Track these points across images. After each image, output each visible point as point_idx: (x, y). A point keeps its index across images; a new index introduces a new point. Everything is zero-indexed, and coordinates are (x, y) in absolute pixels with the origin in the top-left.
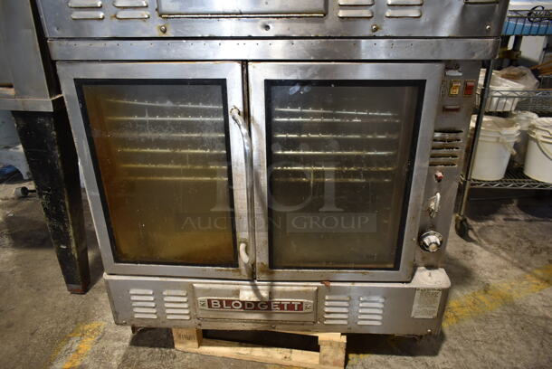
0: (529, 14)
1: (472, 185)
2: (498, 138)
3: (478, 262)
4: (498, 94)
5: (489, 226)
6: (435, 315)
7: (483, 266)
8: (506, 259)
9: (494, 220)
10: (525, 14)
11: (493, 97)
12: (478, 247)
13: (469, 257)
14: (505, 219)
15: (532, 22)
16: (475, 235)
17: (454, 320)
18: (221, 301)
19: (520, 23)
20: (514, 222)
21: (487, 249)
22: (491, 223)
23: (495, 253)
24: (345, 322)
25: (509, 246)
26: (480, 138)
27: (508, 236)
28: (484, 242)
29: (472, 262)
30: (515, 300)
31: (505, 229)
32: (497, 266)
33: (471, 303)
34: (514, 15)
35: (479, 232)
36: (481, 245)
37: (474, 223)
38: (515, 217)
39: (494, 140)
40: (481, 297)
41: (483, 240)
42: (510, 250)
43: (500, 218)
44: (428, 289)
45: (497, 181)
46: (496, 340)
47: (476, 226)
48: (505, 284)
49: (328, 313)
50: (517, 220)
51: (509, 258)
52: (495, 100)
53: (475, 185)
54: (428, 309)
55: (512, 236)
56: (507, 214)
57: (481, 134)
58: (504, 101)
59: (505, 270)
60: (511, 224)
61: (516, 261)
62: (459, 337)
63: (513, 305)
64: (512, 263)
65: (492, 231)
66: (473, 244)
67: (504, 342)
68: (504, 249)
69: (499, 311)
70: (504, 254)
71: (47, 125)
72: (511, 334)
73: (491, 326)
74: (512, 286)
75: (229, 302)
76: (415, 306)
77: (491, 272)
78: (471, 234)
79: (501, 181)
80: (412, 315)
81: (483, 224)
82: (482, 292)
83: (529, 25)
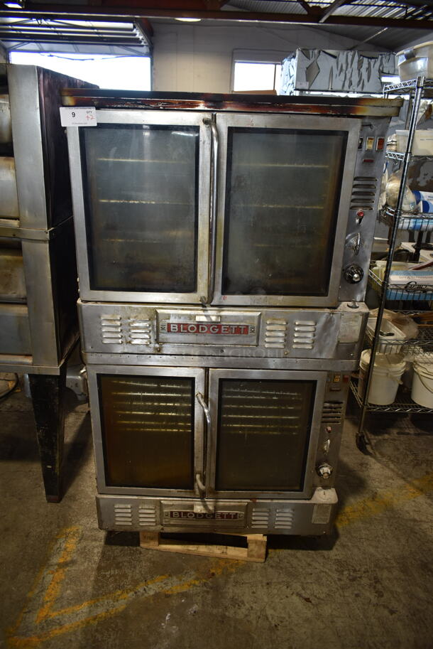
0: (406, 287)
1: (368, 409)
2: (387, 374)
3: (372, 473)
4: (385, 342)
5: (384, 439)
6: (328, 521)
7: (375, 476)
8: (393, 470)
9: (389, 434)
10: (403, 287)
11: (382, 344)
12: (373, 460)
13: (364, 469)
14: (398, 433)
15: (409, 292)
16: (372, 448)
17: (347, 523)
18: (180, 513)
19: (399, 292)
20: (405, 436)
21: (379, 461)
22: (386, 436)
23: (385, 465)
24: (266, 527)
25: (398, 459)
26: (373, 373)
27: (398, 449)
28: (378, 455)
29: (366, 473)
30: (395, 506)
31: (397, 443)
32: (386, 477)
33: (360, 508)
34: (395, 287)
35: (376, 445)
36: (375, 457)
37: (373, 437)
38: (407, 431)
39: (384, 375)
40: (370, 504)
41: (377, 453)
42: (397, 463)
43: (395, 431)
44: (323, 504)
45: (388, 406)
46: (376, 537)
47: (374, 439)
48: (389, 493)
49: (255, 521)
50: (408, 434)
51: (396, 470)
52: (384, 346)
53: (370, 409)
54: (323, 517)
55: (401, 450)
56: (401, 428)
58: (391, 346)
59: (391, 481)
60: (403, 438)
61: (400, 472)
62: (349, 536)
63: (392, 510)
64: (398, 474)
65: (386, 445)
66: (369, 457)
67: (380, 539)
68: (393, 462)
69: (381, 515)
70: (392, 466)
71: (53, 383)
72: (387, 533)
73: (373, 527)
74: (394, 494)
75: (185, 513)
76: (314, 515)
77: (380, 482)
78: (368, 447)
79: (391, 405)
80: (313, 521)
81: (380, 437)
82: (371, 499)
83: (406, 293)
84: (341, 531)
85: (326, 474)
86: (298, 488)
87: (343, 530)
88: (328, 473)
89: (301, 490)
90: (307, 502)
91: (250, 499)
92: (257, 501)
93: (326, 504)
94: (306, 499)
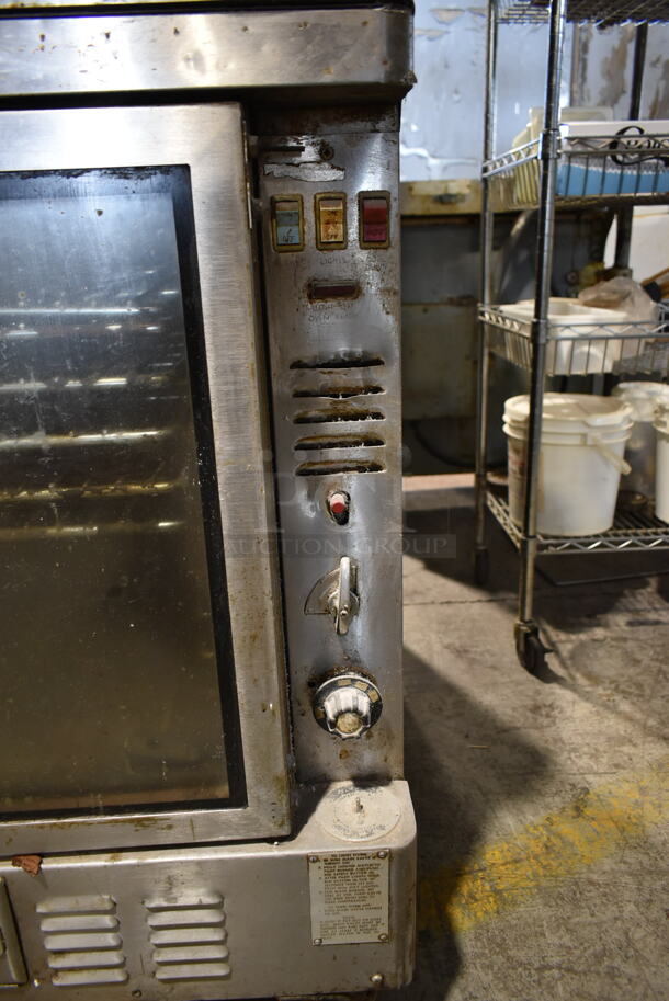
0: (614, 145)
1: (541, 547)
2: (584, 436)
3: (567, 731)
4: (567, 333)
5: (594, 641)
6: (384, 929)
7: (578, 740)
8: (629, 718)
9: (606, 626)
10: (603, 146)
11: (558, 341)
12: (568, 695)
13: (546, 722)
14: (630, 624)
15: (621, 164)
16: (563, 664)
17: (491, 907)
19: (595, 169)
20: (650, 629)
21: (586, 697)
22: (599, 633)
23: (607, 707)
24: (117, 976)
25: (639, 686)
26: (544, 439)
27: (637, 662)
28: (581, 680)
29: (549, 733)
30: (651, 830)
31: (630, 645)
32: (609, 739)
33: (536, 848)
34: (579, 149)
35: (572, 657)
36: (574, 688)
37: (563, 636)
38: (652, 616)
39: (577, 441)
40: (566, 829)
41: (578, 676)
42: (641, 696)
43: (620, 621)
44: (347, 857)
45: (597, 536)
46: (599, 957)
47: (566, 642)
48: (626, 786)
49: (60, 953)
50: (657, 623)
51: (638, 716)
52: (565, 347)
53: (546, 547)
54: (361, 915)
55: (646, 661)
56: (637, 611)
57: (545, 428)
58: (586, 348)
59: (626, 749)
60: (644, 633)
61: (651, 722)
62: (499, 960)
63: (643, 844)
64: (644, 727)
65: (601, 653)
66: (555, 688)
67: (617, 962)
68: (626, 694)
69: (608, 865)
70: (625, 706)
72: (638, 934)
73: (585, 917)
74: (643, 790)
76: (318, 910)
77: (595, 756)
78: (551, 661)
79: (605, 535)
80: (316, 936)
81: (583, 637)
82: (571, 812)
83: (613, 171)
84: (468, 944)
85: (350, 718)
86: (223, 791)
87: (477, 938)
88: (356, 711)
89: (238, 798)
90: (275, 851)
91: (15, 859)
92: (48, 864)
93: (363, 855)
94: (270, 840)
